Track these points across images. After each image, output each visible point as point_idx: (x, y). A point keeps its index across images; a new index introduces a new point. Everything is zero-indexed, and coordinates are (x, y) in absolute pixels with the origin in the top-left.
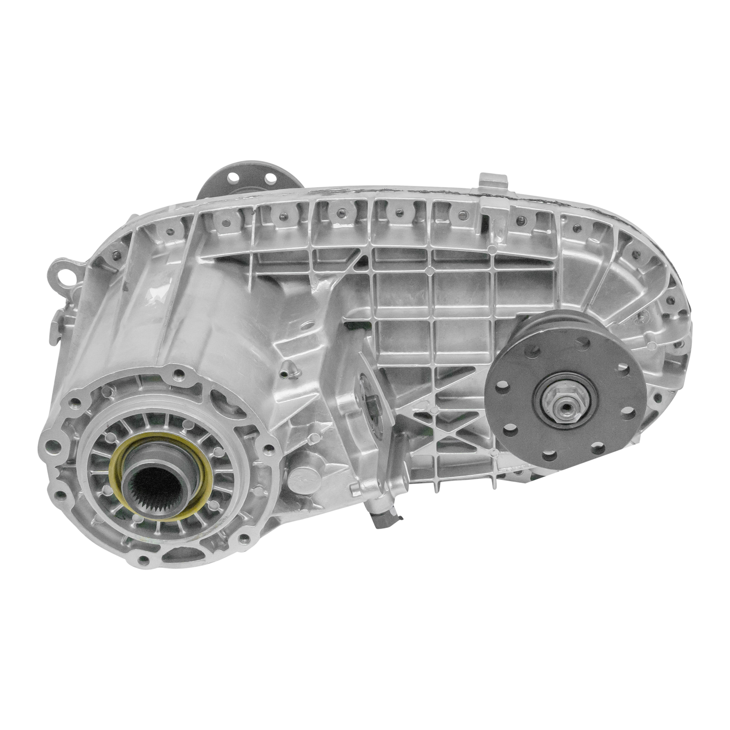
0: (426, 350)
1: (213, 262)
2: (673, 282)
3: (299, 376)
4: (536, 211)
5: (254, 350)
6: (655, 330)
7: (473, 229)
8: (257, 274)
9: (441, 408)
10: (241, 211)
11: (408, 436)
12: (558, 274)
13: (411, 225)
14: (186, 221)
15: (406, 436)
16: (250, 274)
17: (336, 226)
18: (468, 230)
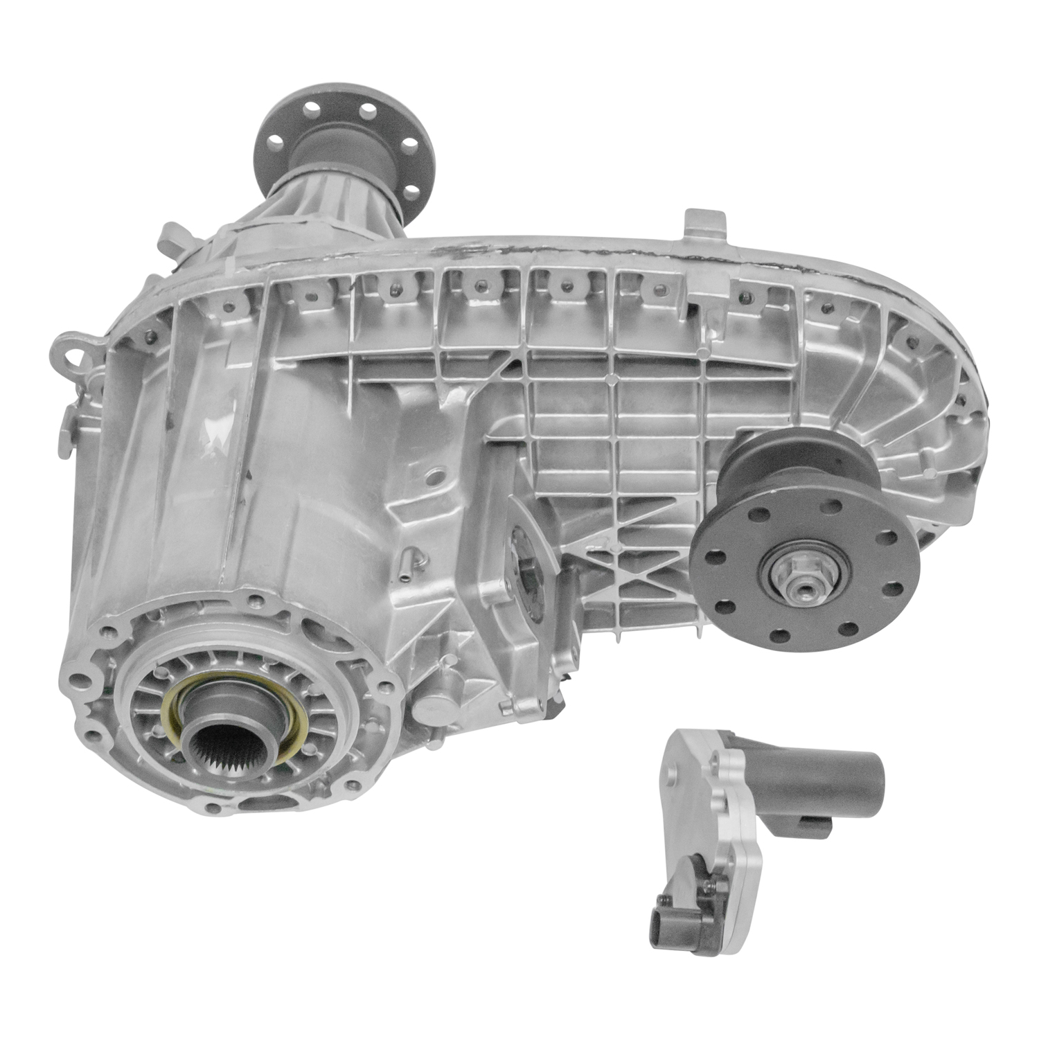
0: (604, 468)
1: (294, 366)
2: (965, 376)
3: (426, 565)
4: (768, 285)
5: (362, 529)
6: (936, 447)
7: (675, 308)
8: (360, 381)
9: (627, 545)
10: (334, 282)
11: (578, 569)
12: (798, 386)
13: (584, 303)
14: (252, 294)
15: (575, 571)
16: (349, 382)
17: (473, 303)
18: (667, 310)
